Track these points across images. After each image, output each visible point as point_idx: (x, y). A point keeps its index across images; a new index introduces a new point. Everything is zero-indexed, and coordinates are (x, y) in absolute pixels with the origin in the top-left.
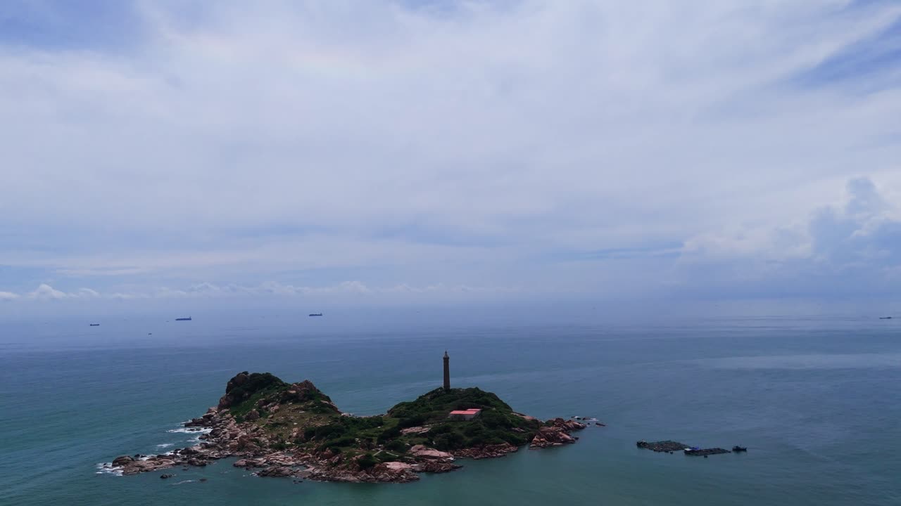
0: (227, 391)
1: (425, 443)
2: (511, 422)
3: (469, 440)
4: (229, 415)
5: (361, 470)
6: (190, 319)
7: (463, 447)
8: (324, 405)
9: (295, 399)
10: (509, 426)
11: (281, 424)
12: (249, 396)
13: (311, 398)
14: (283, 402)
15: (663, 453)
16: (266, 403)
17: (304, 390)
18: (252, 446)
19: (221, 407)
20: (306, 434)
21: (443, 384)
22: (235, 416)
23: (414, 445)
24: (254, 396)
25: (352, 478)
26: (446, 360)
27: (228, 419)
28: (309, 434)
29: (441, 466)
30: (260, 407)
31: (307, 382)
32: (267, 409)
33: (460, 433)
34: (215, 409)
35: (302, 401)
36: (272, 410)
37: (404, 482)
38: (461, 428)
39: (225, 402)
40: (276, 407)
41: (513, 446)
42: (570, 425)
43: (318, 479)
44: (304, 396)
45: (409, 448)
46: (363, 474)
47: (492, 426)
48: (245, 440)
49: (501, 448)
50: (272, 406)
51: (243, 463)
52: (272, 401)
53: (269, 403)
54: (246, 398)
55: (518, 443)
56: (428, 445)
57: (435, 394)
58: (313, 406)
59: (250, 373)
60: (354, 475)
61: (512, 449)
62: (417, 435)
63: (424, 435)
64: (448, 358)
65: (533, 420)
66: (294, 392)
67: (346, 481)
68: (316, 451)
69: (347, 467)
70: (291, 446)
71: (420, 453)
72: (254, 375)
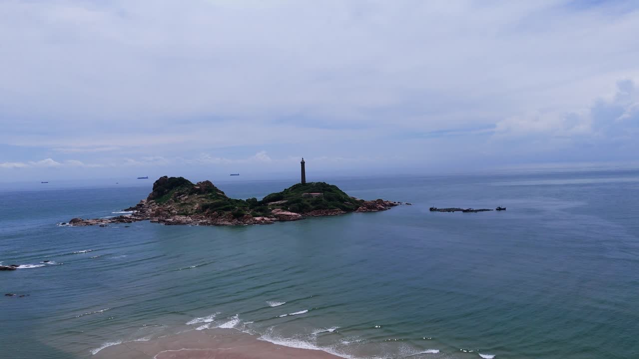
0: (153, 189)
1: (282, 208)
2: (343, 198)
3: (313, 207)
4: (154, 203)
5: (234, 218)
6: (147, 178)
7: (310, 211)
8: (219, 195)
9: (199, 192)
10: (342, 201)
11: (187, 204)
12: (168, 191)
13: (210, 191)
14: (191, 194)
15: (447, 212)
16: (179, 194)
17: (206, 186)
18: (165, 214)
19: (149, 199)
20: (203, 207)
21: (301, 181)
22: (158, 204)
23: (274, 209)
24: (171, 192)
25: (228, 223)
26: (303, 163)
27: (154, 205)
28: (204, 207)
29: (290, 218)
30: (175, 197)
31: (208, 182)
32: (180, 199)
33: (308, 203)
34: (145, 200)
35: (204, 193)
36: (183, 199)
37: (263, 224)
38: (308, 201)
39: (152, 196)
40: (186, 197)
41: (343, 210)
42: (387, 203)
43: (205, 225)
44: (206, 190)
45: (271, 210)
46: (236, 221)
47: (329, 199)
48: (160, 210)
49: (334, 211)
50: (184, 197)
51: (157, 220)
52: (183, 194)
53: (181, 195)
54: (166, 193)
55: (348, 210)
56: (284, 209)
57: (296, 187)
58: (211, 196)
59: (169, 177)
60: (229, 221)
61: (342, 212)
62: (278, 205)
63: (282, 204)
64: (304, 162)
65: (361, 200)
66: (198, 187)
67: (223, 225)
68: (207, 213)
69: (225, 217)
70: (192, 214)
71: (278, 213)
72: (172, 178)
